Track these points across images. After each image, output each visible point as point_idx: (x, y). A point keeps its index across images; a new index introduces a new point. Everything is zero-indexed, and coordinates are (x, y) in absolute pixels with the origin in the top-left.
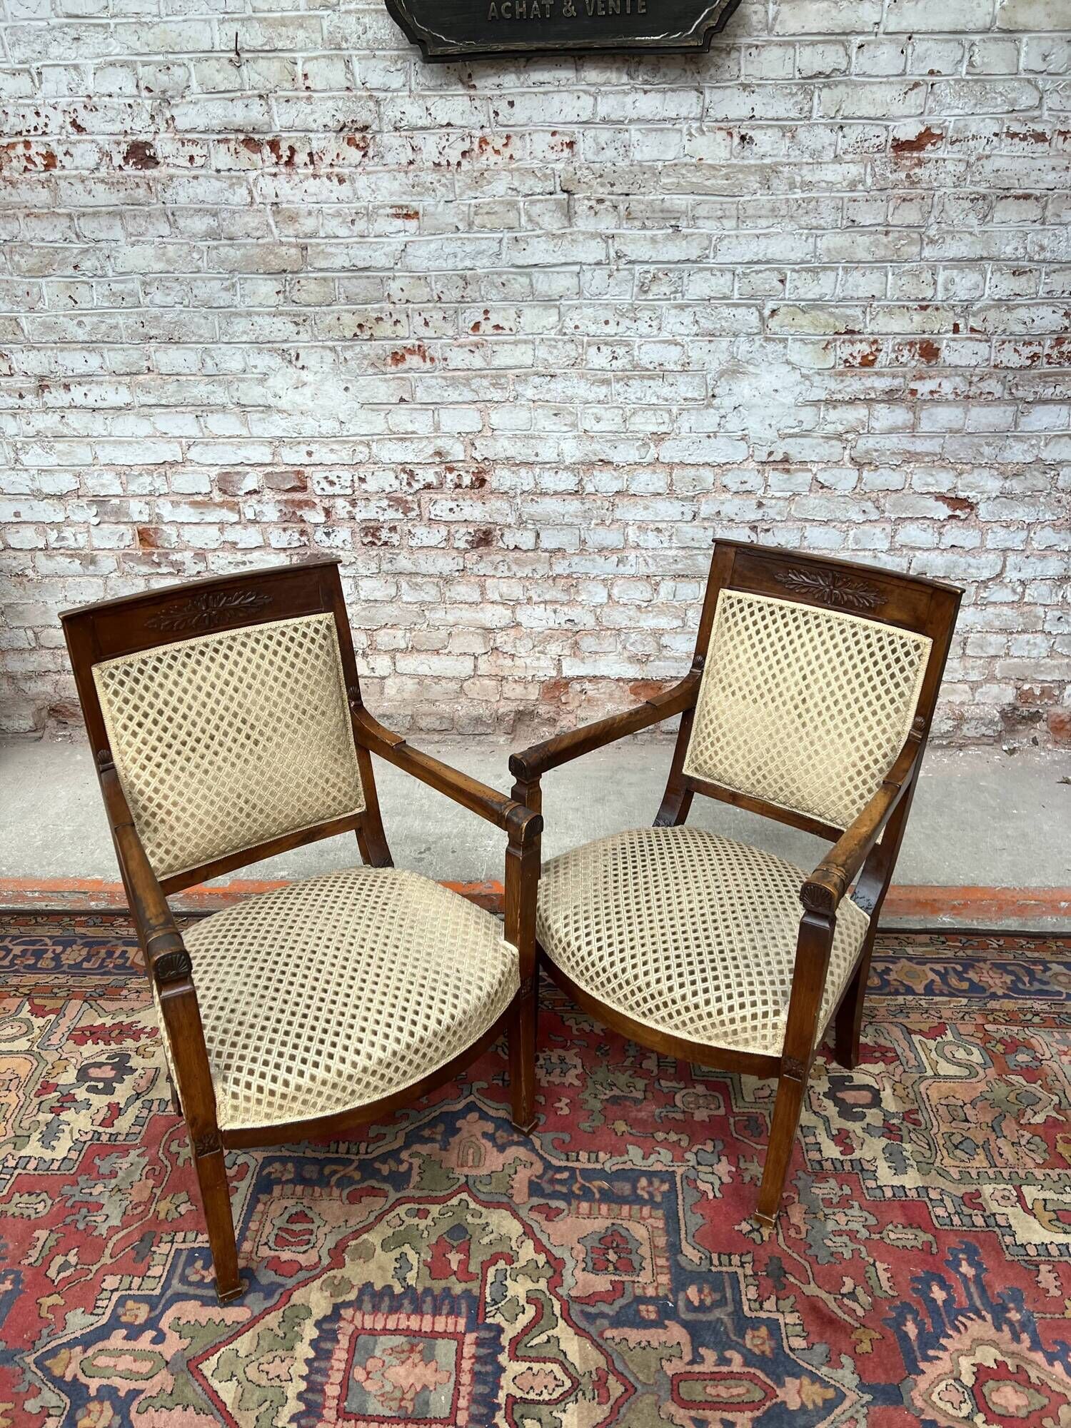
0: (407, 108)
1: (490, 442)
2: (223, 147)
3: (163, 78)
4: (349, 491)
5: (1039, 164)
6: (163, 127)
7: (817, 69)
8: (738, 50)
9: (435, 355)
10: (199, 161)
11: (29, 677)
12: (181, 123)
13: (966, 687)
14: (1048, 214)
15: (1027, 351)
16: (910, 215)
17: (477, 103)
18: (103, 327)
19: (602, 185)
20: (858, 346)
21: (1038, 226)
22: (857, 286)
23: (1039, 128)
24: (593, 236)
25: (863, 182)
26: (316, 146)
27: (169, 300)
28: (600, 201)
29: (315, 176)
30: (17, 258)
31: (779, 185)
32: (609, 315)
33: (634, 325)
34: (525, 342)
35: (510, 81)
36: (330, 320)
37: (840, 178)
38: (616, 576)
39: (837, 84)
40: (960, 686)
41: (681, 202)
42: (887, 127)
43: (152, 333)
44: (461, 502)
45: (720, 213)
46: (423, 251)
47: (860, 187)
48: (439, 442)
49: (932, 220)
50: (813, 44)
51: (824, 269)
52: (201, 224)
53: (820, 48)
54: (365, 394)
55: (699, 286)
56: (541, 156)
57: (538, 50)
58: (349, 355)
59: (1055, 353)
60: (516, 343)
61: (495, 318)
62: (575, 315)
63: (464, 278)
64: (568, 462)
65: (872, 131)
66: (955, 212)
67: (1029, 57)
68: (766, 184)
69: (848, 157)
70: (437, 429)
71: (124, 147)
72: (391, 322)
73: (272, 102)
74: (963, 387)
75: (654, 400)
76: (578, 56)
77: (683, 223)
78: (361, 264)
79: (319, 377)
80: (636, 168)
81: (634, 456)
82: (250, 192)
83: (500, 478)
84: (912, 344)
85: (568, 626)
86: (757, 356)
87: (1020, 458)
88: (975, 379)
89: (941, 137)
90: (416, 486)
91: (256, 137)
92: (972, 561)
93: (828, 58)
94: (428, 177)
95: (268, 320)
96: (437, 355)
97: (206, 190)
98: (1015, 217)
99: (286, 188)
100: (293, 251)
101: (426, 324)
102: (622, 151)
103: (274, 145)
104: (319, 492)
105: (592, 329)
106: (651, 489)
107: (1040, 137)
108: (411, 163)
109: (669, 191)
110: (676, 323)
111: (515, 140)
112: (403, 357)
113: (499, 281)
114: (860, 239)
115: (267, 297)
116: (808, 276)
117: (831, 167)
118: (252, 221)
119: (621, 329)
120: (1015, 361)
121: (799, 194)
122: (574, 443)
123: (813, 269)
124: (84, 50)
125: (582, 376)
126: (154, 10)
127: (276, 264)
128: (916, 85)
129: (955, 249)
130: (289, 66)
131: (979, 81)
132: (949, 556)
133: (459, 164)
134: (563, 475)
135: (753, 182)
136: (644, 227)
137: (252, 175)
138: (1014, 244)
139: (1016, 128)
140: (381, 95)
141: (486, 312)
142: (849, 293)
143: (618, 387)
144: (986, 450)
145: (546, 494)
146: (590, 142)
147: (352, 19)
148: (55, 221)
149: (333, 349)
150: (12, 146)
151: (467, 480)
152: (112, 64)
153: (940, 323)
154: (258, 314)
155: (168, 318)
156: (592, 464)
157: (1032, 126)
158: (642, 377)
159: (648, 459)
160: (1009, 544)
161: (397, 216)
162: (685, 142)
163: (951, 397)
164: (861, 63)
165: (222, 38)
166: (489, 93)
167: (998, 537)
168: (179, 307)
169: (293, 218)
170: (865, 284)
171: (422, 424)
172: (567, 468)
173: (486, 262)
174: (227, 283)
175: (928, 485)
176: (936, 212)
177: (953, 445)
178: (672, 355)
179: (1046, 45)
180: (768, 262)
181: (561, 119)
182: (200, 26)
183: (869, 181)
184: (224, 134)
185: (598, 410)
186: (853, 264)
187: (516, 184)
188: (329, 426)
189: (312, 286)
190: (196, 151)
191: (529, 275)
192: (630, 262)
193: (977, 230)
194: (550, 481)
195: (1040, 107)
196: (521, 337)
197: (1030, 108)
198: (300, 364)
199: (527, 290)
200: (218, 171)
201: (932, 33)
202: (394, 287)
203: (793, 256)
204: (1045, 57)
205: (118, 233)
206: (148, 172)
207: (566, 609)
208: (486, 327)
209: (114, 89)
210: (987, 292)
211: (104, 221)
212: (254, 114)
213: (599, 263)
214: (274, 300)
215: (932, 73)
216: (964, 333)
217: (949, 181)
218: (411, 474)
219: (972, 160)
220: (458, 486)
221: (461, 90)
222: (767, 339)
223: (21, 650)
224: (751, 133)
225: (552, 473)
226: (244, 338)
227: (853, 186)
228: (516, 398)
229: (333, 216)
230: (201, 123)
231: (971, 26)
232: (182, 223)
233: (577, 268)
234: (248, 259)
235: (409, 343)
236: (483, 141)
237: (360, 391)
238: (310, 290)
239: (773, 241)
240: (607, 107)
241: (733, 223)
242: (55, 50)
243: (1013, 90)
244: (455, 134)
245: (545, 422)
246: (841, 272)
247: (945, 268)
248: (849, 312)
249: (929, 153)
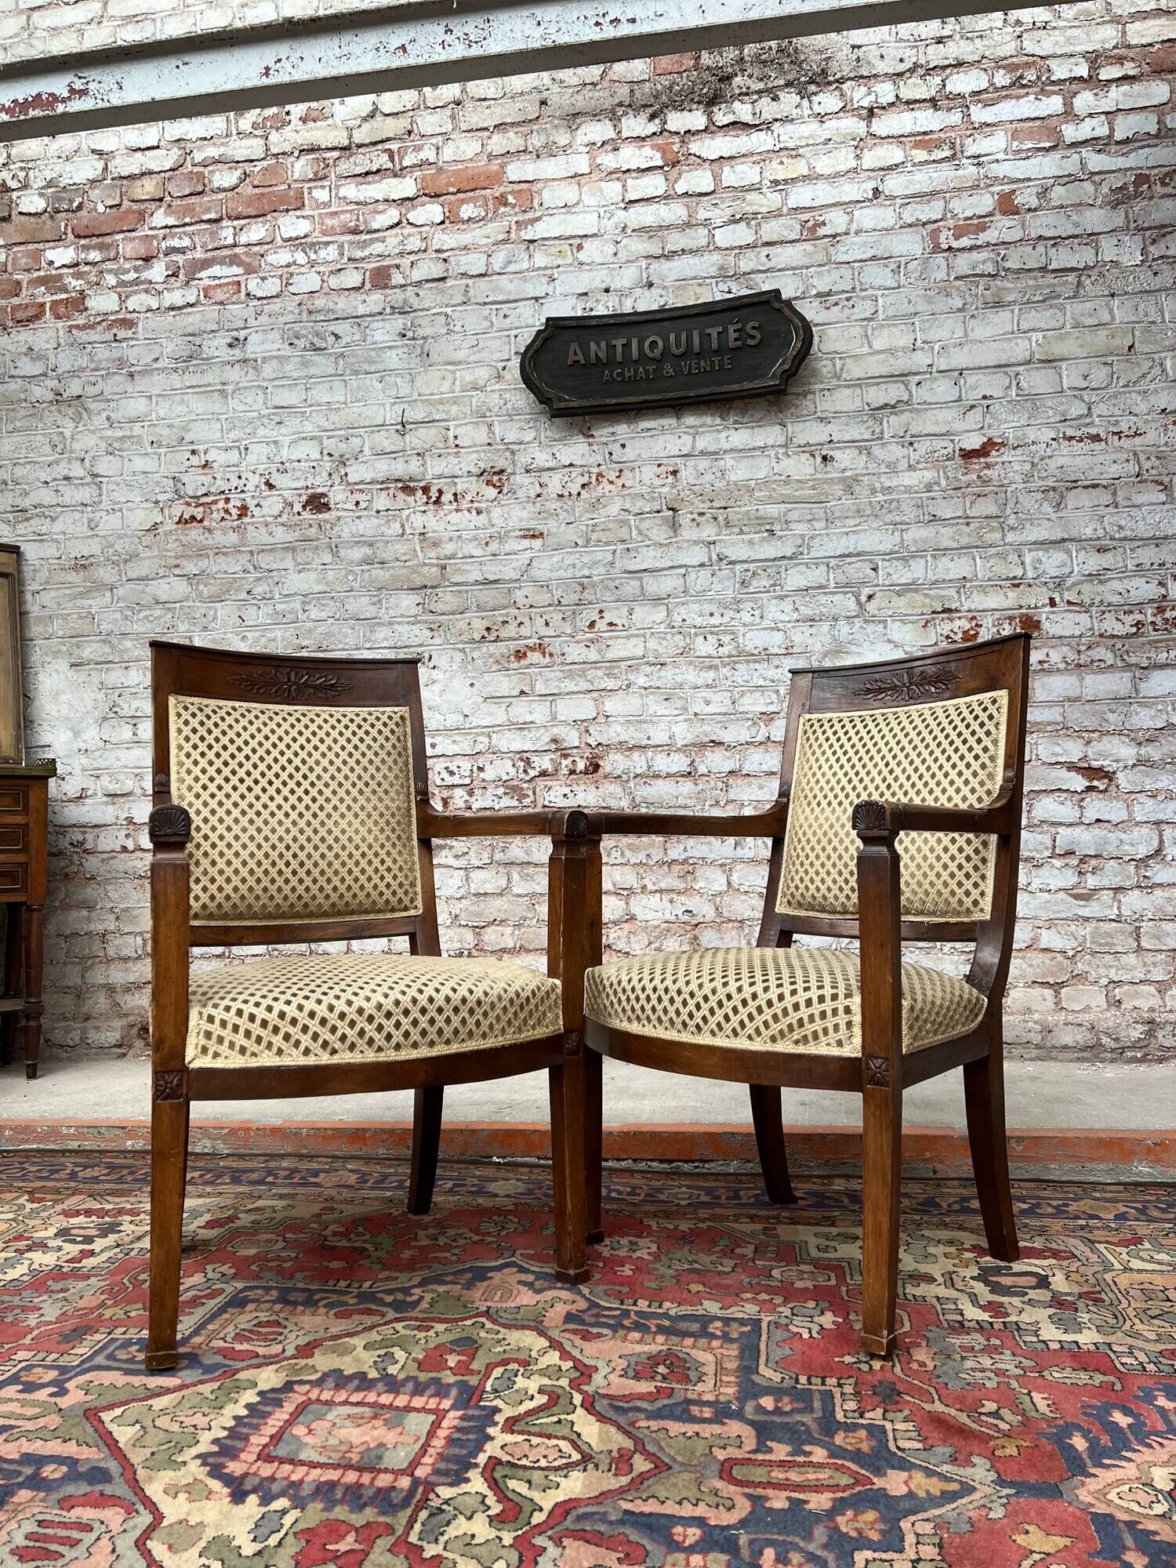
0: (537, 455)
1: (604, 728)
2: (384, 493)
3: (343, 446)
4: (467, 781)
5: (1101, 458)
6: (337, 481)
7: (882, 402)
8: (814, 393)
9: (554, 651)
10: (363, 505)
11: (127, 989)
12: (351, 479)
13: (1152, 989)
14: (1119, 499)
15: (1129, 619)
16: (988, 507)
17: (595, 447)
18: (263, 640)
19: (703, 502)
20: (958, 623)
21: (1111, 510)
22: (948, 570)
23: (1093, 431)
24: (696, 543)
25: (938, 484)
26: (459, 488)
27: (323, 615)
28: (701, 514)
29: (457, 511)
30: (201, 587)
31: (862, 492)
32: (714, 608)
33: (738, 616)
34: (637, 636)
35: (622, 429)
36: (462, 625)
37: (916, 482)
38: (734, 861)
39: (902, 412)
40: (1143, 988)
41: (773, 510)
42: (952, 441)
43: (305, 643)
44: (575, 788)
45: (810, 517)
46: (546, 565)
47: (936, 488)
48: (555, 731)
49: (1008, 511)
50: (877, 384)
51: (913, 557)
52: (358, 553)
53: (884, 386)
54: (489, 689)
55: (796, 578)
56: (648, 483)
57: (643, 402)
58: (476, 654)
59: (1158, 620)
60: (628, 637)
61: (609, 617)
62: (682, 610)
63: (582, 585)
64: (680, 743)
65: (939, 443)
66: (1029, 503)
67: (1070, 377)
68: (849, 490)
69: (920, 466)
70: (554, 718)
71: (304, 498)
72: (515, 624)
73: (427, 457)
74: (1072, 656)
75: (761, 682)
76: (677, 407)
77: (777, 527)
78: (492, 578)
79: (447, 675)
80: (732, 487)
81: (744, 737)
82: (403, 526)
83: (614, 762)
84: (1011, 618)
85: (685, 918)
86: (858, 636)
87: (1150, 724)
88: (1083, 648)
89: (1003, 444)
90: (532, 773)
91: (412, 484)
92: (1123, 836)
93: (894, 392)
94: (552, 505)
95: (407, 627)
96: (556, 651)
97: (367, 526)
98: (1087, 504)
99: (433, 522)
100: (434, 570)
101: (547, 624)
102: (719, 474)
103: (426, 490)
104: (439, 783)
105: (699, 621)
106: (765, 768)
107: (1096, 438)
108: (539, 496)
109: (762, 502)
110: (776, 611)
111: (627, 473)
112: (525, 654)
113: (612, 585)
114: (943, 531)
115: (408, 608)
116: (899, 563)
117: (907, 474)
118: (401, 548)
119: (726, 619)
120: (1119, 629)
121: (880, 497)
122: (684, 725)
123: (903, 556)
124: (284, 430)
125: (690, 663)
126: (342, 399)
127: (418, 581)
128: (973, 407)
129: (1034, 534)
130: (444, 432)
131: (1030, 400)
132: (1096, 831)
133: (579, 494)
134: (675, 757)
135: (838, 490)
136: (741, 532)
137: (406, 512)
138: (1092, 526)
139: (1070, 432)
140: (516, 447)
141: (601, 612)
142: (940, 576)
143: (725, 671)
144: (1111, 717)
145: (658, 776)
146: (691, 470)
147: (496, 395)
148: (238, 556)
149: (463, 651)
150: (215, 502)
151: (581, 765)
152: (305, 439)
153: (1036, 597)
154: (399, 623)
155: (319, 630)
156: (704, 745)
157: (1086, 430)
158: (748, 662)
159: (760, 738)
160: (1161, 816)
161: (525, 537)
162: (774, 464)
163: (1062, 666)
164: (921, 394)
165: (392, 416)
166: (604, 440)
167: (1145, 809)
168: (331, 621)
169: (436, 544)
170: (957, 567)
171: (539, 712)
172: (678, 750)
173: (602, 570)
174: (374, 599)
175: (1057, 755)
176: (1011, 504)
177: (1076, 716)
178: (775, 641)
179: (1084, 368)
180: (858, 554)
181: (664, 454)
182: (376, 408)
183: (943, 483)
184: (384, 484)
185: (707, 694)
186: (940, 552)
187: (627, 506)
188: (454, 720)
189: (448, 597)
190: (361, 497)
191: (640, 579)
192: (730, 563)
193: (1053, 516)
194: (662, 763)
195: (1089, 413)
196: (633, 632)
197: (1081, 417)
198: (431, 665)
199: (638, 592)
200: (378, 512)
201: (980, 368)
202: (519, 596)
203: (882, 548)
204: (1085, 377)
205: (289, 563)
206: (321, 516)
207: (683, 898)
208: (601, 625)
209: (303, 456)
210: (1076, 569)
211: (279, 555)
212: (414, 467)
213: (702, 565)
214: (414, 611)
215: (985, 397)
216: (1062, 606)
217: (1018, 478)
218: (528, 761)
219: (1036, 460)
220: (572, 772)
221: (581, 438)
222: (866, 621)
223: (126, 959)
224: (831, 453)
225: (664, 755)
226: (385, 644)
227: (929, 488)
228: (628, 686)
229: (471, 540)
230: (368, 477)
231: (1013, 360)
232: (342, 553)
233: (683, 571)
234: (394, 578)
235: (531, 642)
236: (600, 475)
237: (484, 686)
238: (447, 600)
239: (862, 535)
240: (702, 443)
241: (823, 524)
242: (261, 432)
243: (1062, 403)
244: (575, 472)
245: (655, 705)
246: (929, 558)
247: (1030, 550)
248: (942, 592)
249: (994, 457)
